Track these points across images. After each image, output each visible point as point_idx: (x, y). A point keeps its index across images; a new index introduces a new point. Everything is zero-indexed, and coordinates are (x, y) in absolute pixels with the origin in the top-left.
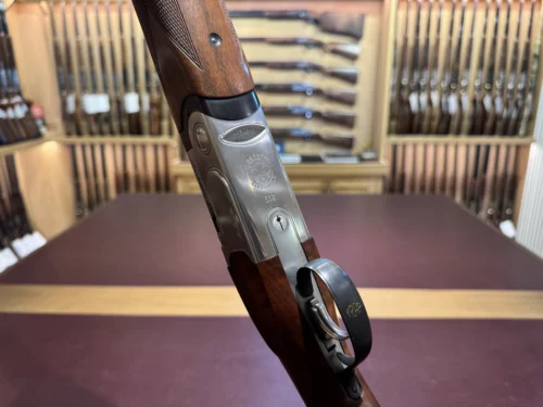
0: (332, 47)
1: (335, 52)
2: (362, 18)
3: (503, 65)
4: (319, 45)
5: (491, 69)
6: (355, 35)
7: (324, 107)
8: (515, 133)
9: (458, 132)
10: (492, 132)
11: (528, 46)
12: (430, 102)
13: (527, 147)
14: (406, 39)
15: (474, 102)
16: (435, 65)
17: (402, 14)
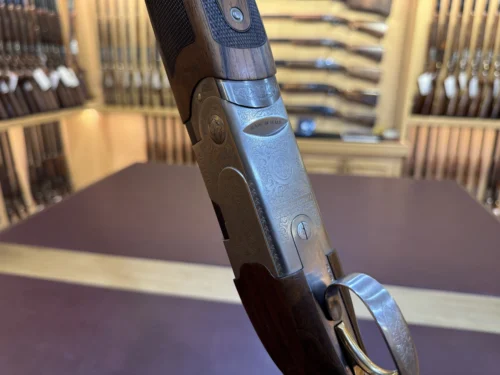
0: (357, 25)
1: (362, 30)
4: (344, 22)
6: (383, 14)
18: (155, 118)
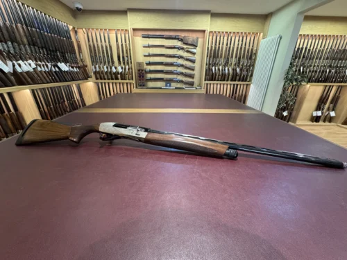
1: (188, 51)
2: (197, 39)
3: (244, 57)
4: (182, 49)
5: (240, 58)
6: (195, 46)
7: (184, 71)
8: (246, 81)
9: (228, 80)
10: (239, 80)
11: (252, 50)
12: (219, 69)
13: (250, 84)
14: (212, 47)
15: (233, 69)
16: (221, 57)
17: (211, 37)
18: (120, 83)
